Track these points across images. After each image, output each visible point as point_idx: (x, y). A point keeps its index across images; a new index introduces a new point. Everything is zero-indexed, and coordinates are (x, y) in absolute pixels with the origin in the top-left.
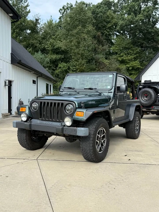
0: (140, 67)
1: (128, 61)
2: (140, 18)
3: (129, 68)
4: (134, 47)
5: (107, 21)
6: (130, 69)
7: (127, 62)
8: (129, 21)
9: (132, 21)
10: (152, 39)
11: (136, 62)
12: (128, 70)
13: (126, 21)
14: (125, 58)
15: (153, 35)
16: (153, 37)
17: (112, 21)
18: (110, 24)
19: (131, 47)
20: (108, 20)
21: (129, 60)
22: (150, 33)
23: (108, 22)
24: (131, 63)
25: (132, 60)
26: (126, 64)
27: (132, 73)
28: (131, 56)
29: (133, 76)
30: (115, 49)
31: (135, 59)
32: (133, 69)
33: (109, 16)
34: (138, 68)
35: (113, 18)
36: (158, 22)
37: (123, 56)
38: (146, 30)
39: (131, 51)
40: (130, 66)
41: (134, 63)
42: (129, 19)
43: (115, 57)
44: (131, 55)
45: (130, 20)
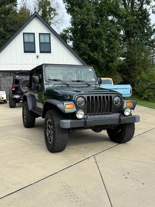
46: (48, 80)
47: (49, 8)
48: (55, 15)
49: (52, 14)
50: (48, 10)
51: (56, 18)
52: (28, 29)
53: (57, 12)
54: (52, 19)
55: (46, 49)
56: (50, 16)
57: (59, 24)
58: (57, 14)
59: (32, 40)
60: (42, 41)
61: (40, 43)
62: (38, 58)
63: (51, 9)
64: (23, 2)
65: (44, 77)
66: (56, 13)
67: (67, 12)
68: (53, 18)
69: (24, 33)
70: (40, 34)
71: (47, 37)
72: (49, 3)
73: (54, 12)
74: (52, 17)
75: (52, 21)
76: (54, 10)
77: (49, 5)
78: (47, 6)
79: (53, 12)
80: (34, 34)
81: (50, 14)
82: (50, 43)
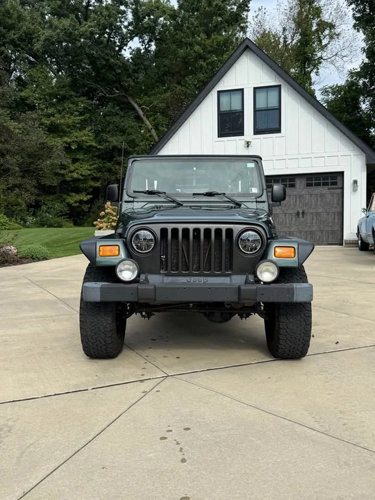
0: (94, 144)
1: (68, 130)
2: (90, 29)
3: (70, 144)
4: (76, 97)
5: (7, 23)
6: (73, 148)
7: (64, 131)
8: (66, 33)
9: (71, 33)
10: (116, 81)
11: (86, 132)
12: (68, 149)
13: (59, 31)
14: (58, 120)
15: (119, 74)
16: (119, 78)
17: (20, 25)
18: (13, 32)
19: (71, 96)
20: (10, 21)
21: (68, 126)
22: (111, 68)
23: (10, 28)
24: (76, 134)
25: (75, 127)
26: (61, 134)
27: (77, 157)
28: (72, 117)
29: (81, 164)
30: (33, 96)
31: (83, 125)
32: (80, 147)
33: (11, 11)
34: (91, 146)
35: (20, 18)
36: (126, 45)
37: (53, 115)
38: (104, 59)
39: (71, 105)
40: (73, 142)
41: (82, 134)
42: (66, 27)
43: (35, 116)
44: (72, 114)
45: (69, 30)
46: (135, 192)
47: (318, 25)
48: (331, 38)
49: (325, 36)
50: (314, 28)
51: (334, 46)
52: (230, 81)
53: (337, 31)
54: (323, 48)
55: (269, 122)
56: (320, 41)
57: (345, 59)
58: (338, 35)
59: (236, 106)
60: (261, 105)
61: (255, 111)
62: (248, 146)
63: (323, 26)
64: (256, 19)
65: (125, 188)
66: (335, 34)
67: (355, 26)
68: (326, 45)
69: (219, 92)
70: (255, 89)
71: (273, 95)
72: (318, 12)
73: (331, 32)
74: (323, 44)
75: (324, 55)
76: (332, 26)
77: (319, 17)
78: (314, 19)
79: (327, 32)
80: (242, 90)
81: (319, 37)
82: (279, 109)
